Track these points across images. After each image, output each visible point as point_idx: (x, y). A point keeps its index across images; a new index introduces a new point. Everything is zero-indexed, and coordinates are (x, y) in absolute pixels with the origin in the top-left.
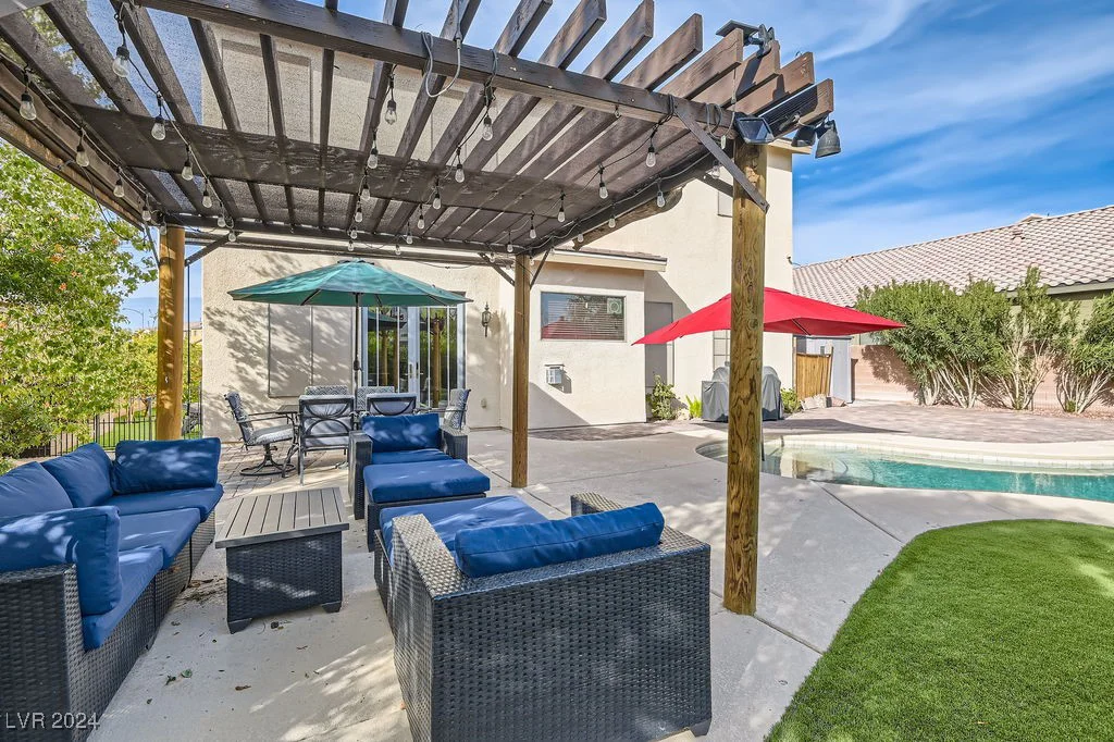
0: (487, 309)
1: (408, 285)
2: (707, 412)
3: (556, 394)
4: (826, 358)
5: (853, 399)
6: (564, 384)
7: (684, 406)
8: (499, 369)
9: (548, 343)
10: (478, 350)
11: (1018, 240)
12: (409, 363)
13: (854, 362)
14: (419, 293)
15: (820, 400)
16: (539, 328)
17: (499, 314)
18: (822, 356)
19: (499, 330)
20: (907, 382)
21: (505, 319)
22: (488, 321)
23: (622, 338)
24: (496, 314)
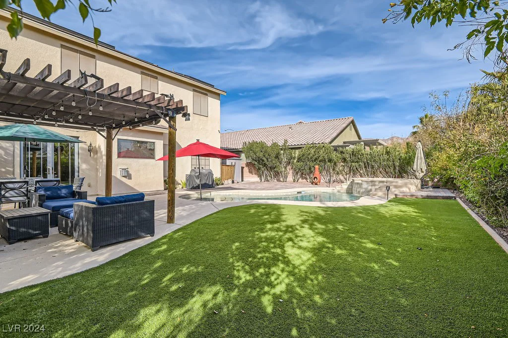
0: (91, 144)
1: (56, 136)
2: (188, 185)
3: (124, 180)
4: (233, 166)
5: (242, 181)
6: (128, 176)
7: (180, 184)
8: (97, 170)
9: (121, 159)
10: (85, 162)
11: (290, 129)
12: (48, 167)
13: (242, 168)
14: (62, 139)
15: (230, 181)
16: (117, 154)
17: (97, 147)
18: (231, 166)
19: (97, 153)
20: (258, 174)
21: (100, 149)
22: (91, 150)
23: (154, 158)
24: (95, 147)
